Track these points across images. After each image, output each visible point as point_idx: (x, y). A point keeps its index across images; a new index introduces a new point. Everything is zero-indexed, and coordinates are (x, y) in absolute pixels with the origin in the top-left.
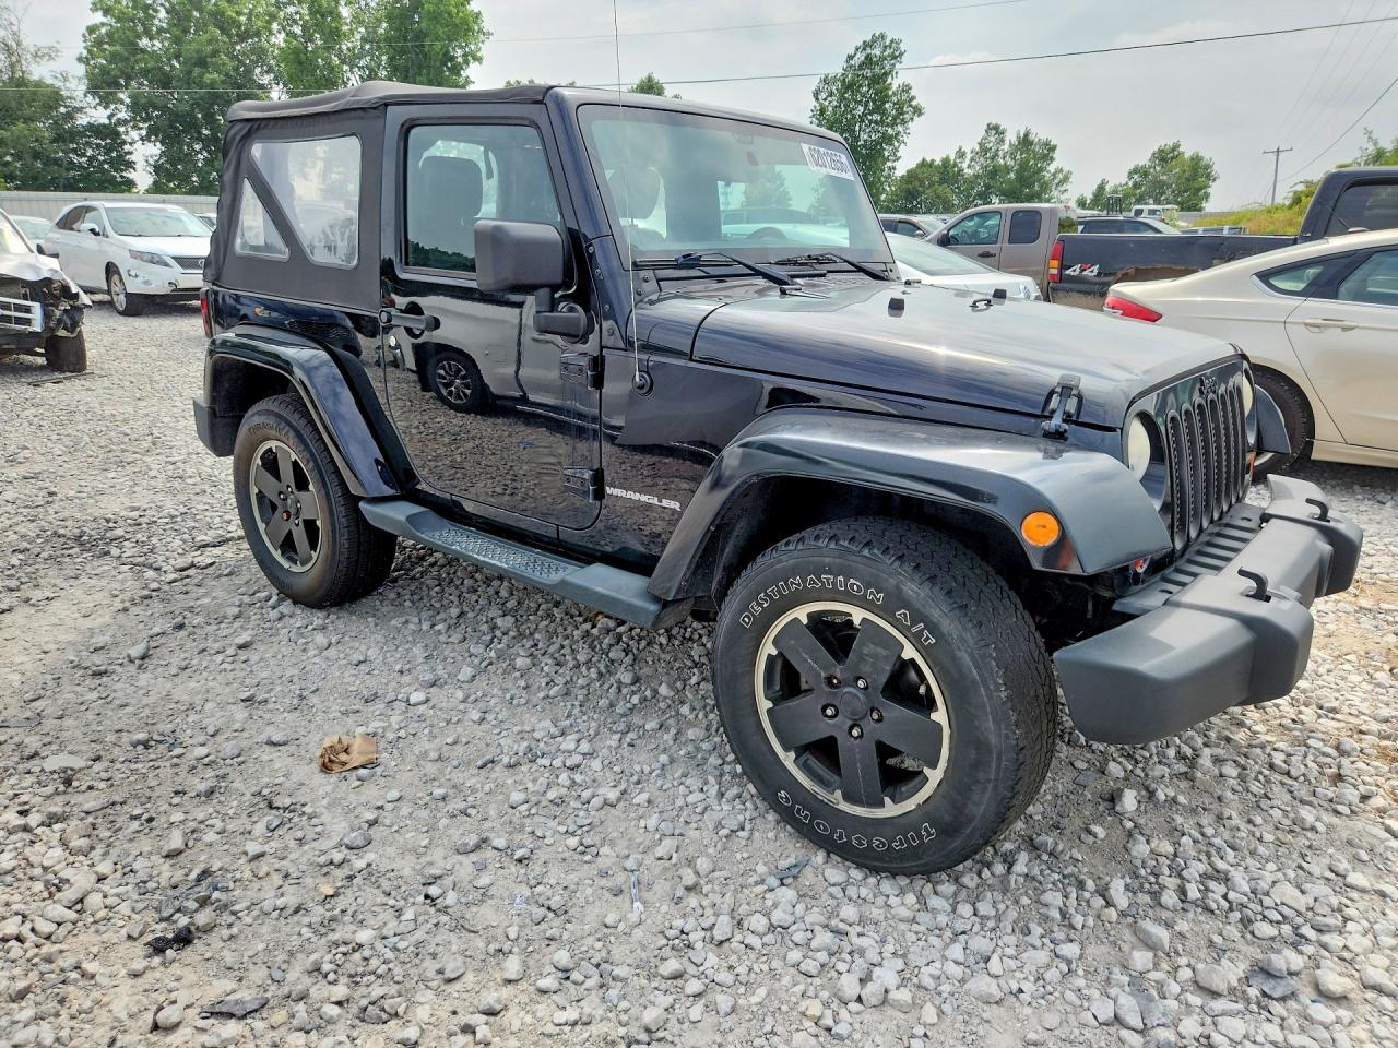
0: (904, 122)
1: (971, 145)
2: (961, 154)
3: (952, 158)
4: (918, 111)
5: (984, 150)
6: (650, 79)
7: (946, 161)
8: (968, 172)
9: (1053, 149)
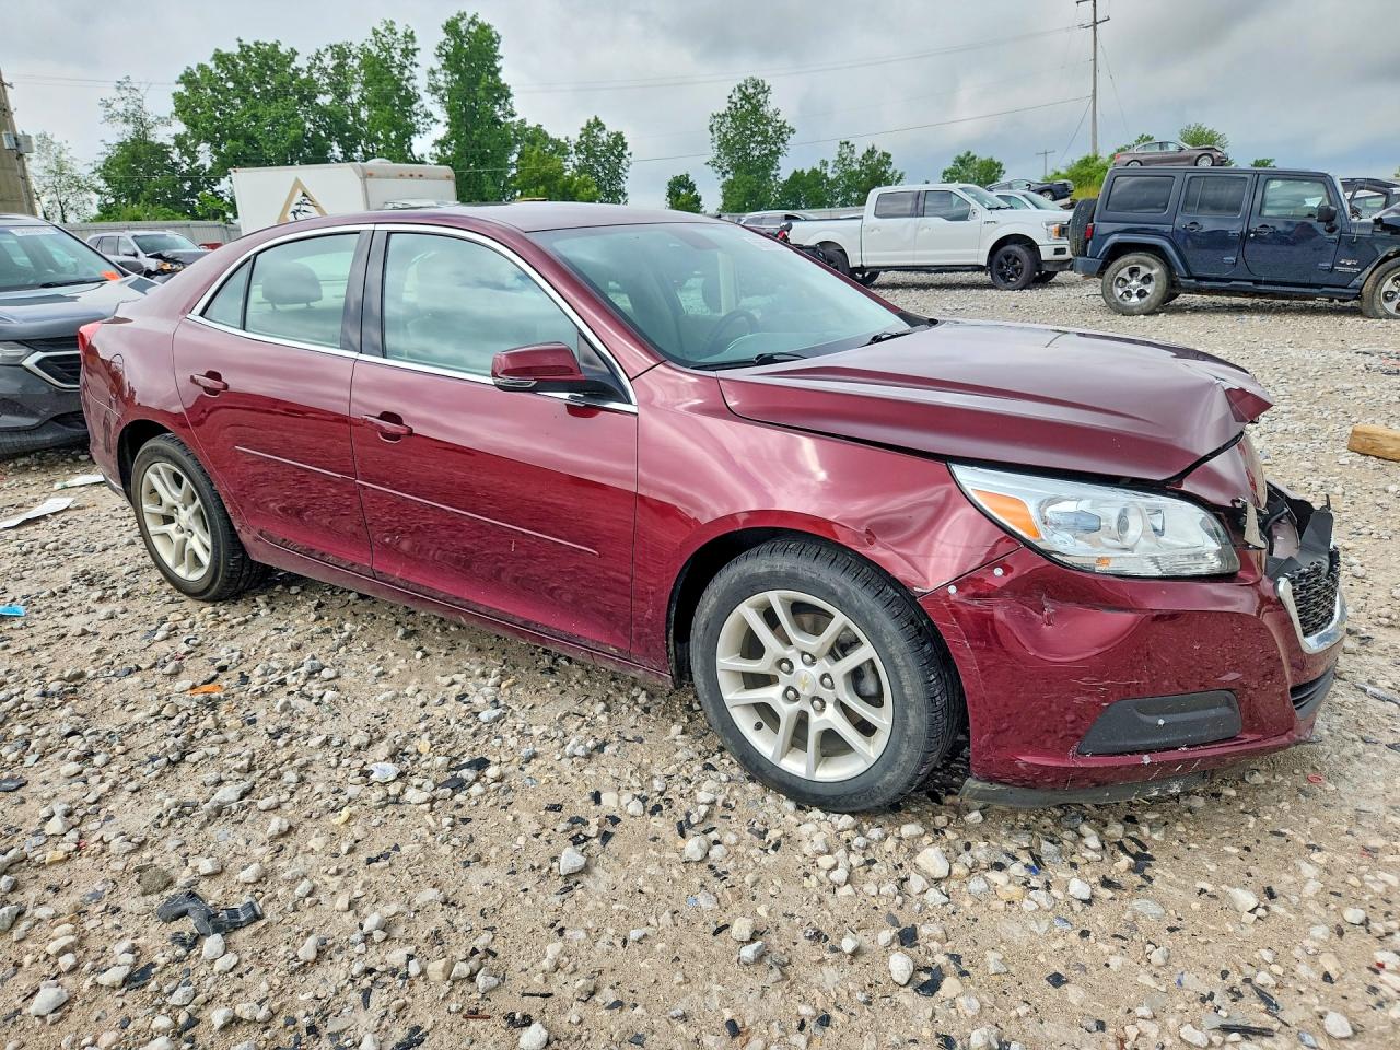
0: (783, 141)
1: (832, 157)
2: (825, 164)
3: (819, 169)
4: (792, 131)
5: (842, 159)
6: (596, 119)
7: (814, 171)
8: (831, 176)
9: (889, 156)
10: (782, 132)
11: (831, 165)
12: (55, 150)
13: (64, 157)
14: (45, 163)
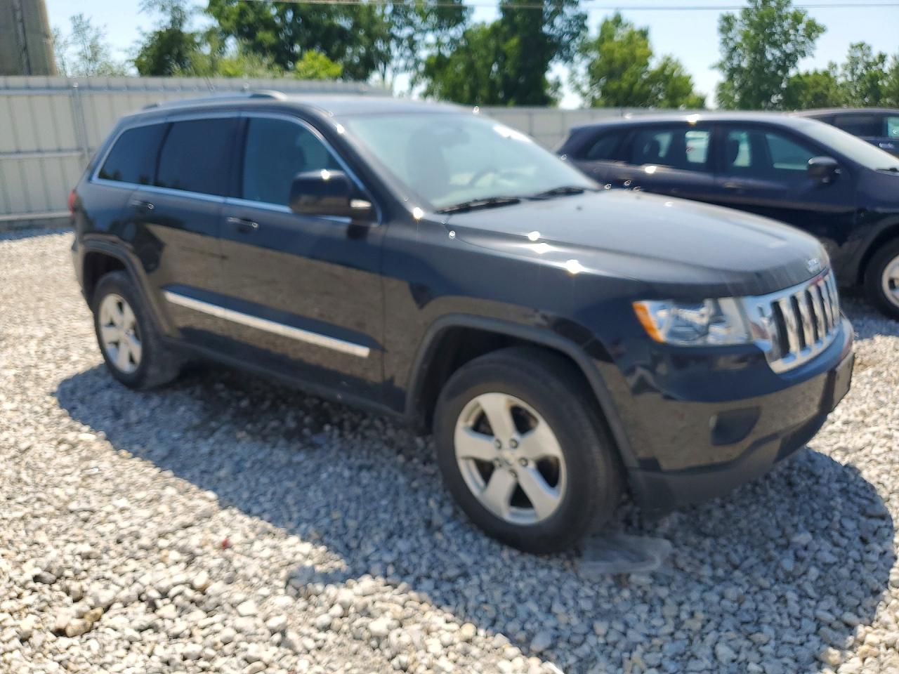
10: (813, 30)
11: (840, 71)
12: (90, 35)
13: (101, 42)
14: (80, 48)
